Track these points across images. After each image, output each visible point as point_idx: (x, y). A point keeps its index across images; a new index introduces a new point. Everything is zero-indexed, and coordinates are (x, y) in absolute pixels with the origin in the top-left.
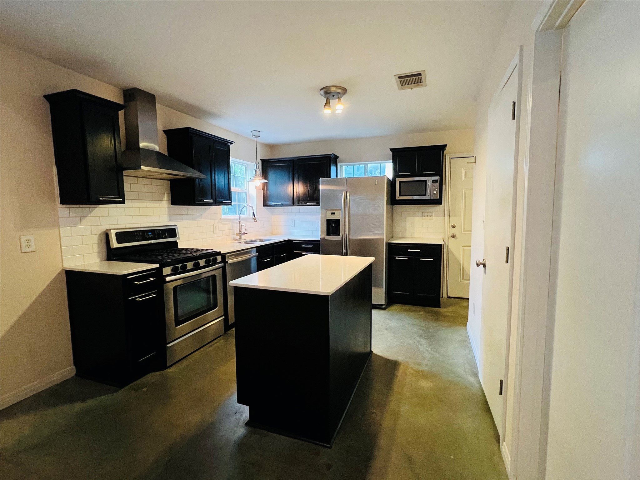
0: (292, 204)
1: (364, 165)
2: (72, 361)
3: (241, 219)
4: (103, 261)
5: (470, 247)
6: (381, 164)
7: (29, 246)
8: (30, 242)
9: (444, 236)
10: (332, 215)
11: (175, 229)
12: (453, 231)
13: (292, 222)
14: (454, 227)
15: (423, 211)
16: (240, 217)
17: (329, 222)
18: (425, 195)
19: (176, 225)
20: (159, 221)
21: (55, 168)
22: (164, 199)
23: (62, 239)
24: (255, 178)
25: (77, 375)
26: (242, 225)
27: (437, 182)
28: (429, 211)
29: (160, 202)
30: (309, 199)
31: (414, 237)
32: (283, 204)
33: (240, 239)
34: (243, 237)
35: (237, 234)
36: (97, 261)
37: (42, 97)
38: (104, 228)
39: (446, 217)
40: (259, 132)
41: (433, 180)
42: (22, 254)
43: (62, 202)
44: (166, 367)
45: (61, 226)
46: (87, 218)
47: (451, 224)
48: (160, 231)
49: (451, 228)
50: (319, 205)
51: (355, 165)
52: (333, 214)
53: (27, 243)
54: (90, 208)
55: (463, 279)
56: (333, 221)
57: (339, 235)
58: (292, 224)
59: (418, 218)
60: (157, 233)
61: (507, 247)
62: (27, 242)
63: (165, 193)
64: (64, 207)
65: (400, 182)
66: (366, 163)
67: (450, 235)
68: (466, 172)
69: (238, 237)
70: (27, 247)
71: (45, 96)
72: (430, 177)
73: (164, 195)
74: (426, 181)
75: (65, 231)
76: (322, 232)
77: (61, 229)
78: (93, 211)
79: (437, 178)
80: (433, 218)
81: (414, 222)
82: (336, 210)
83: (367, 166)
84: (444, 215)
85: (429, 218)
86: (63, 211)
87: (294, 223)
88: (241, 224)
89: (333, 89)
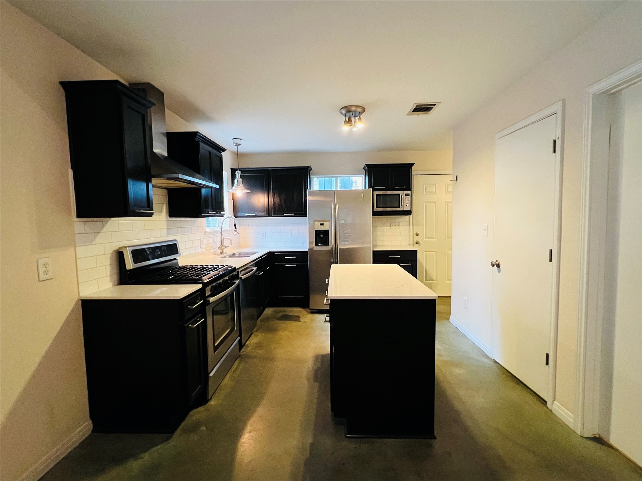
0: (268, 216)
1: (334, 178)
2: (88, 414)
3: (222, 231)
4: (115, 285)
5: (451, 251)
6: (351, 178)
7: (46, 272)
8: (48, 267)
9: (410, 243)
10: (321, 226)
11: (176, 244)
12: (417, 238)
13: (263, 234)
14: (417, 235)
15: (392, 221)
16: (221, 229)
17: (318, 233)
18: (399, 207)
19: (175, 240)
20: (160, 236)
21: (71, 172)
22: (163, 211)
23: (78, 260)
24: (237, 188)
25: (94, 431)
26: (224, 238)
27: (409, 196)
28: (397, 221)
29: (160, 213)
30: (286, 210)
31: (384, 245)
32: (258, 215)
33: (222, 253)
34: (225, 251)
35: (219, 247)
36: (110, 287)
37: (58, 83)
38: (116, 246)
39: (411, 227)
40: (241, 139)
41: (406, 194)
42: (40, 282)
43: (79, 215)
44: (209, 400)
45: (78, 245)
46: (101, 233)
47: (415, 233)
48: (165, 248)
49: (415, 235)
50: (307, 216)
51: (325, 177)
52: (322, 224)
53: (45, 269)
54: (103, 221)
55: (426, 280)
56: (321, 231)
57: (328, 245)
58: (263, 236)
59: (388, 227)
60: (163, 249)
61: (550, 249)
62: (44, 267)
63: (163, 204)
64: (81, 221)
65: (377, 195)
66: (336, 177)
67: (415, 242)
68: (426, 188)
69: (220, 251)
70: (46, 273)
71: (61, 83)
72: (403, 191)
73: (163, 205)
74: (399, 194)
75: (81, 251)
76: (310, 243)
77: (77, 248)
78: (106, 224)
79: (409, 192)
80: (401, 227)
81: (384, 231)
82: (325, 221)
83: (337, 179)
84: (409, 224)
85: (397, 227)
86: (79, 225)
87: (264, 234)
88: (222, 238)
89: (353, 109)
